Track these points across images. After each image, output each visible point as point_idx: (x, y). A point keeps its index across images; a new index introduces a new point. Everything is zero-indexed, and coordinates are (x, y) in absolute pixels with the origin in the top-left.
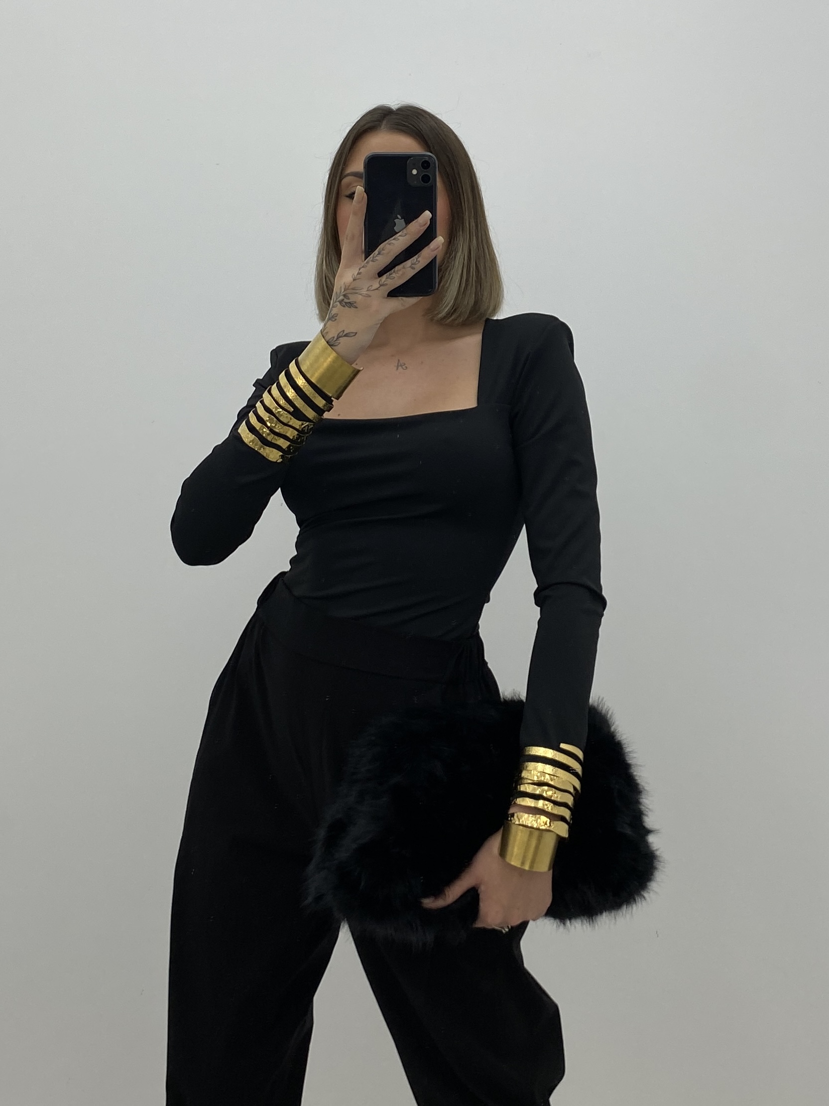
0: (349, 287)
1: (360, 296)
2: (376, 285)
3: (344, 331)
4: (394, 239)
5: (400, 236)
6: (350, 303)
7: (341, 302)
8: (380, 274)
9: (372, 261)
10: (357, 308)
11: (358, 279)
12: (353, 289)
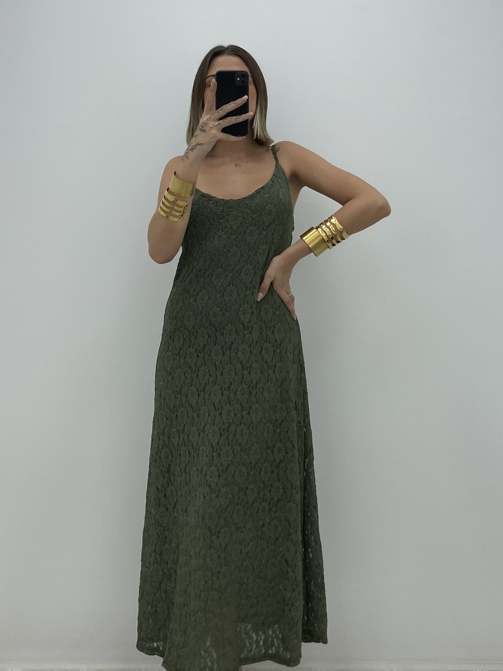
0: (205, 122)
1: (208, 128)
2: (216, 123)
3: (199, 142)
4: (229, 105)
5: (232, 104)
6: (204, 130)
7: (200, 129)
8: (220, 119)
9: (217, 113)
10: (206, 132)
11: (210, 120)
12: (206, 124)
